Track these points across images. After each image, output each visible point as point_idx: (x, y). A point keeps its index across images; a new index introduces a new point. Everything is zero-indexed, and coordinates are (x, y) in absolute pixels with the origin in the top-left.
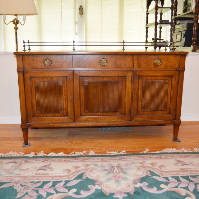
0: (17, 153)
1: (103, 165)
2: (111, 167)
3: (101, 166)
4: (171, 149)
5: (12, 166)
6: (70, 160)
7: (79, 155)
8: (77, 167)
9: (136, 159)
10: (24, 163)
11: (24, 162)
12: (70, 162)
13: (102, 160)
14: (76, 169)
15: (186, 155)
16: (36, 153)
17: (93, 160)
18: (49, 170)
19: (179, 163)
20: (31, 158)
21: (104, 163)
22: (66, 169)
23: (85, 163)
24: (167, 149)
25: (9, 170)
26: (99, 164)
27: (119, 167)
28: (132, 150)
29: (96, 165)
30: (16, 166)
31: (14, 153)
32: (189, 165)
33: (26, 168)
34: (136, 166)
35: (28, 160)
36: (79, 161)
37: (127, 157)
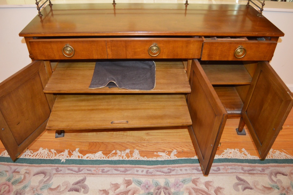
0: (48, 152)
1: (147, 183)
2: (157, 188)
3: (145, 186)
4: (233, 150)
5: (40, 179)
6: (109, 171)
7: (121, 159)
8: (116, 186)
9: (189, 172)
10: (55, 174)
11: (54, 172)
12: (108, 174)
13: (147, 172)
14: (115, 190)
15: (250, 166)
16: (71, 151)
17: (136, 173)
18: (83, 190)
19: (240, 184)
20: (63, 163)
21: (150, 179)
22: (103, 190)
23: (127, 179)
24: (228, 149)
25: (37, 190)
26: (143, 180)
27: (166, 189)
28: (185, 150)
29: (139, 183)
30: (45, 180)
31: (44, 150)
32: (251, 189)
33: (56, 186)
34: (187, 189)
35: (60, 168)
36: (119, 172)
37: (177, 167)
